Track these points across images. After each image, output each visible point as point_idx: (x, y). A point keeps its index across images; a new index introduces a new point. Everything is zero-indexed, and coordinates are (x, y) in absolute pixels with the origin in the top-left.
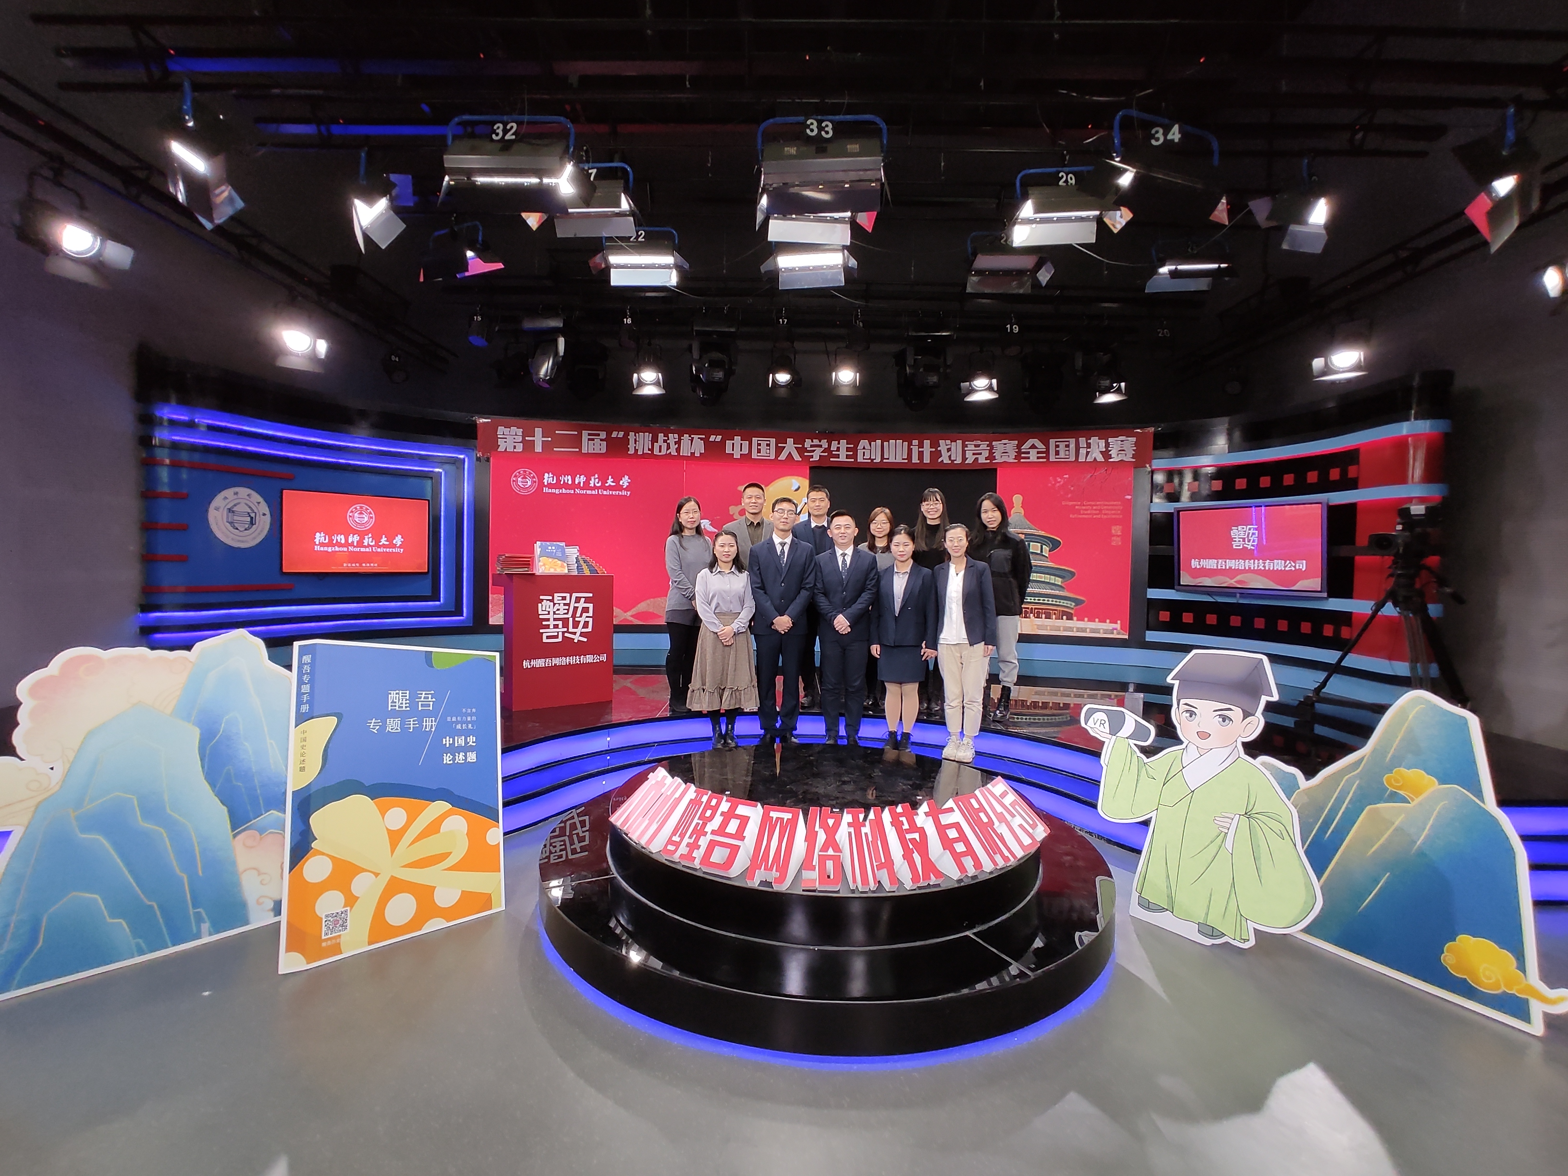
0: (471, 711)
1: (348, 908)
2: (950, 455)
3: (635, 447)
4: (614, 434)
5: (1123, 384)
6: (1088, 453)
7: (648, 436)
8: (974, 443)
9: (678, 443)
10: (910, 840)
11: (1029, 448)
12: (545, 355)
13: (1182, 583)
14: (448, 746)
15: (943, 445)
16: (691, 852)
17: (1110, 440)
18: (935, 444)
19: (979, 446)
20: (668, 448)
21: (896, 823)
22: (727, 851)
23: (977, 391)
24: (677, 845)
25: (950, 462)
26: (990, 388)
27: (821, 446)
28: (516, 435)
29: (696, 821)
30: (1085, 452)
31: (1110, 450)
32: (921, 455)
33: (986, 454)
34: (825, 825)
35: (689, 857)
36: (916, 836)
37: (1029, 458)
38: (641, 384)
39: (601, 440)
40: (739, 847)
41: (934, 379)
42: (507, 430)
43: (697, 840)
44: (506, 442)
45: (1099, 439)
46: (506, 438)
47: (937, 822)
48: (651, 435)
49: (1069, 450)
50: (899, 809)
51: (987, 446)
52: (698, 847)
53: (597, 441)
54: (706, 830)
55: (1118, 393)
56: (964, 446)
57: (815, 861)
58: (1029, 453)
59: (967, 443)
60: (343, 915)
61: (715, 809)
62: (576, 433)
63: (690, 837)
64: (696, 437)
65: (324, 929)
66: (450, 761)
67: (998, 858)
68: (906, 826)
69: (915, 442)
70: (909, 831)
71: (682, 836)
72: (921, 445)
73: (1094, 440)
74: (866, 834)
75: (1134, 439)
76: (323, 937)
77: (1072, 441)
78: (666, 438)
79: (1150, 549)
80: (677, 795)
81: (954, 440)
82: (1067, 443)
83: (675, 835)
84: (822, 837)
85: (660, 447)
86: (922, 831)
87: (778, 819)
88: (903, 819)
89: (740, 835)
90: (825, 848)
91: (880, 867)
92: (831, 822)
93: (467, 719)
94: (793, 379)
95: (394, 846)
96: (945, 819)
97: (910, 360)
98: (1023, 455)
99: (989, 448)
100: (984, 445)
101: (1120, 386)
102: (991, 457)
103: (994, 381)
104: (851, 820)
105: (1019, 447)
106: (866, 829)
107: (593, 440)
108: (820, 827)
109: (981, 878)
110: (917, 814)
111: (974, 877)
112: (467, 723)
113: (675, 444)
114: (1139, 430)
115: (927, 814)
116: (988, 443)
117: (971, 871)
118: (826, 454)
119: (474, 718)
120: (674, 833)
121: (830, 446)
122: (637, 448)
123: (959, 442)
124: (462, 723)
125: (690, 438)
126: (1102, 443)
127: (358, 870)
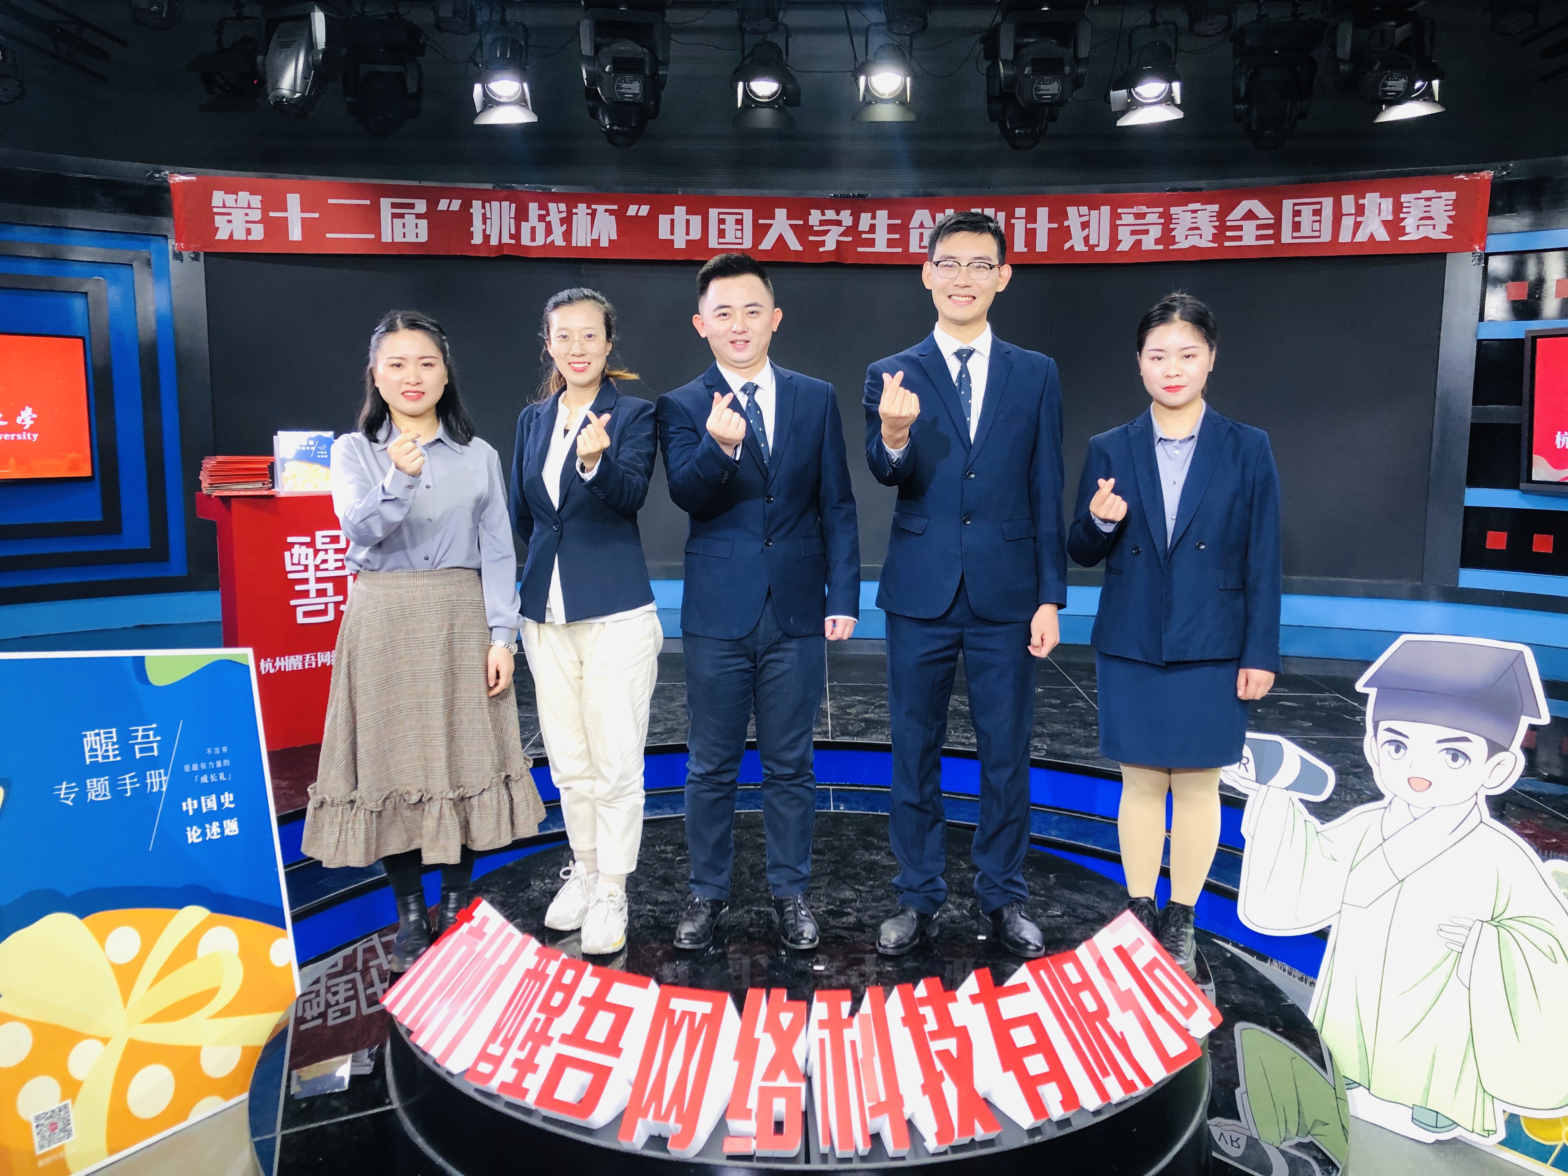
0: (221, 750)
1: (69, 1102)
2: (1088, 235)
3: (484, 231)
4: (443, 205)
5: (1436, 83)
6: (1357, 225)
7: (508, 209)
8: (1135, 210)
9: (567, 221)
10: (938, 1053)
11: (1241, 220)
12: (288, 45)
13: (1534, 478)
14: (191, 813)
15: (1074, 215)
16: (520, 1078)
17: (1404, 198)
18: (1058, 215)
19: (1142, 216)
20: (549, 231)
21: (913, 1021)
22: (586, 1078)
23: (1143, 105)
24: (497, 1061)
25: (1086, 249)
26: (1168, 99)
27: (839, 223)
28: (249, 207)
29: (534, 1014)
30: (1353, 221)
31: (1404, 219)
32: (1031, 235)
33: (1156, 232)
34: (772, 1025)
35: (517, 1087)
36: (950, 1044)
37: (1240, 238)
38: (490, 102)
39: (419, 216)
40: (608, 1070)
41: (1051, 88)
42: (230, 199)
43: (533, 1053)
44: (230, 221)
45: (1381, 197)
46: (230, 214)
47: (994, 1014)
48: (513, 206)
49: (1320, 221)
50: (921, 990)
51: (1159, 218)
52: (534, 1068)
53: (410, 219)
54: (550, 1034)
55: (1425, 100)
56: (1115, 216)
57: (752, 1103)
58: (1240, 228)
59: (1119, 211)
60: (62, 1113)
61: (569, 991)
62: (368, 202)
63: (522, 1047)
64: (600, 208)
65: (36, 1139)
66: (198, 837)
67: (1112, 1085)
68: (931, 1025)
69: (1020, 212)
70: (935, 1035)
71: (507, 1044)
72: (1031, 217)
73: (1371, 199)
74: (853, 1043)
75: (1452, 195)
76: (39, 1152)
77: (1328, 203)
78: (544, 212)
79: (1473, 411)
80: (503, 959)
81: (1094, 206)
82: (1318, 207)
83: (494, 1042)
84: (767, 1049)
85: (533, 229)
86: (962, 1035)
87: (684, 1014)
88: (927, 1011)
89: (612, 1046)
90: (771, 1073)
91: (877, 1110)
92: (786, 1019)
93: (215, 765)
94: (784, 90)
95: (126, 991)
96: (1009, 1007)
97: (1007, 51)
98: (1228, 234)
99: (1162, 221)
100: (1153, 216)
101: (1430, 86)
102: (1167, 237)
103: (1176, 86)
104: (825, 1016)
105: (1222, 216)
106: (852, 1034)
107: (402, 216)
108: (766, 1030)
109: (1078, 1124)
110: (955, 999)
111: (1064, 1123)
112: (217, 771)
113: (562, 225)
114: (1462, 177)
115: (974, 999)
116: (1161, 210)
117: (1056, 1112)
118: (850, 239)
119: (226, 762)
120: (492, 1038)
121: (856, 221)
122: (488, 232)
123: (1106, 210)
124: (208, 772)
125: (590, 211)
126: (1387, 204)
127: (75, 1037)
